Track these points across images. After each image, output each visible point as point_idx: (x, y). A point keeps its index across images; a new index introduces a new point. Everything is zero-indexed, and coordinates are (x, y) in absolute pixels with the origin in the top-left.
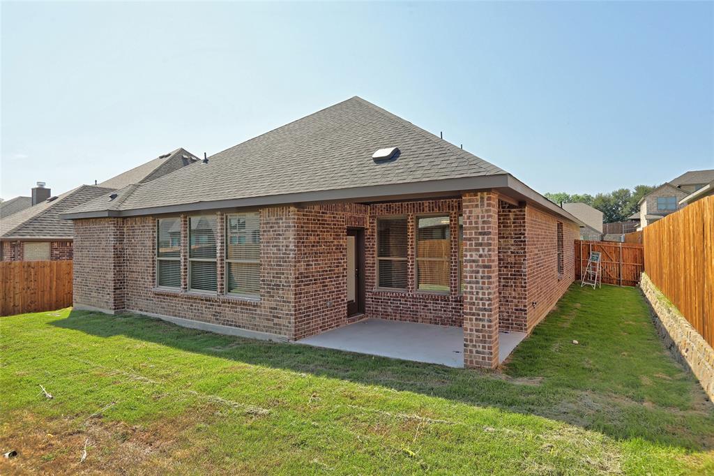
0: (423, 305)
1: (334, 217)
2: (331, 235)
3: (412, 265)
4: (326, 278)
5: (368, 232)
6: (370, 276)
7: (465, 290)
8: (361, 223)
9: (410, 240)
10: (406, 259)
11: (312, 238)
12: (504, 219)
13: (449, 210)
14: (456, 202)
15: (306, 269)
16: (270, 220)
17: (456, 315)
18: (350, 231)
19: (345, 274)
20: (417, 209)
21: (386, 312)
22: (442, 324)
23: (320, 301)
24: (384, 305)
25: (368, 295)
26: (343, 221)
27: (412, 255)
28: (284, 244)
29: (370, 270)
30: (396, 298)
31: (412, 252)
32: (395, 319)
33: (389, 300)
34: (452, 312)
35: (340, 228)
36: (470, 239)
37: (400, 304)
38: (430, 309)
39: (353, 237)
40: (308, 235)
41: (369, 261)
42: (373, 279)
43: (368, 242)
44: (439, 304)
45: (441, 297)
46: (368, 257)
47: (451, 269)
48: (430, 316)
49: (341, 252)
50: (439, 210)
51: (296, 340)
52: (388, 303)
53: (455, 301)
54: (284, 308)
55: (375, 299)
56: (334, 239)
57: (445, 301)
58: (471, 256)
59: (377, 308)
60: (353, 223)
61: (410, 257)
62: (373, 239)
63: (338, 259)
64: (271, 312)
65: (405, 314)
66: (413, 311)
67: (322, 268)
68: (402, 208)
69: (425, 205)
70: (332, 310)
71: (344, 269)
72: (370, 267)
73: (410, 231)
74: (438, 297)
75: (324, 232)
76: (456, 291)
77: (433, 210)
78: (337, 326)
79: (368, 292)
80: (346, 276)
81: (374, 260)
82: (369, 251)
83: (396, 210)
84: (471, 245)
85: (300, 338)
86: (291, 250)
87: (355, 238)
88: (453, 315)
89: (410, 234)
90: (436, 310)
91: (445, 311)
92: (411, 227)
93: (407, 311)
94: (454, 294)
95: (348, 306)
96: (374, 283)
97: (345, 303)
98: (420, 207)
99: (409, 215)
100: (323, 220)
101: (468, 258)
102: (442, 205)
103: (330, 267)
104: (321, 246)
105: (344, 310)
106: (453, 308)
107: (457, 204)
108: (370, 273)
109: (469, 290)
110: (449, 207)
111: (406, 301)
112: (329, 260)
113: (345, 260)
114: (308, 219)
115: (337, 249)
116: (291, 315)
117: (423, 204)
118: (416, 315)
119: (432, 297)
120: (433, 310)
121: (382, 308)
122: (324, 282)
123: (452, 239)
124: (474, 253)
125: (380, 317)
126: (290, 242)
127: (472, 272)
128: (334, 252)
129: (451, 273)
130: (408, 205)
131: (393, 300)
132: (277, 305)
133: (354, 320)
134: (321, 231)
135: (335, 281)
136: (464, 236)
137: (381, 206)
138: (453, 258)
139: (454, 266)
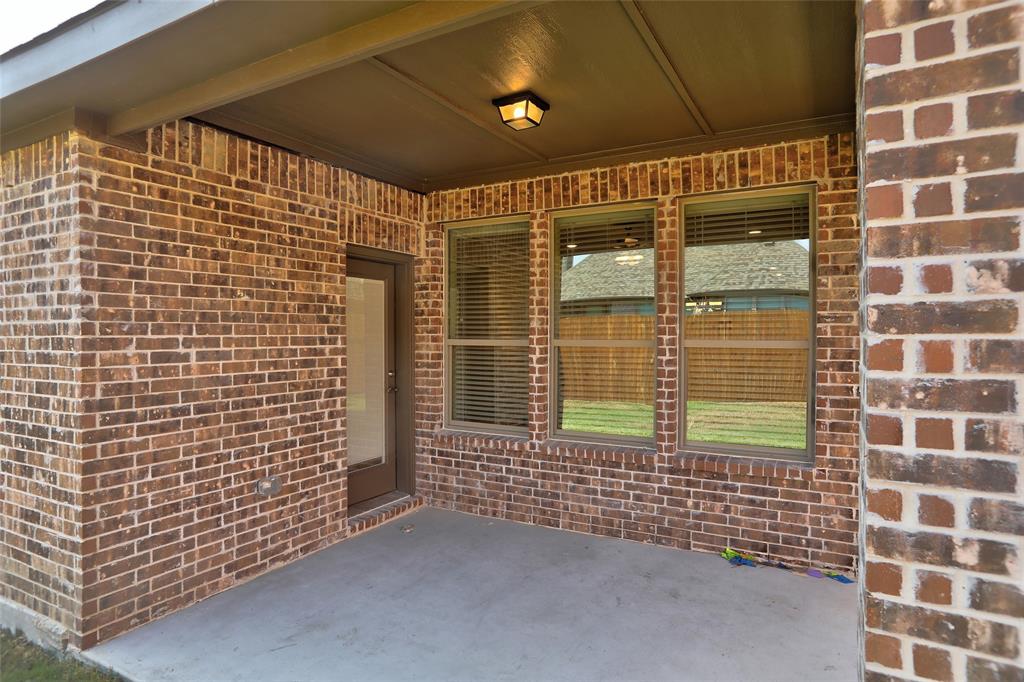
0: (573, 479)
1: (292, 207)
2: (278, 262)
3: (541, 361)
4: (259, 403)
5: (424, 271)
6: (426, 391)
7: (876, 521)
8: (400, 241)
9: (537, 289)
10: (523, 343)
11: (188, 264)
12: (837, 210)
13: (655, 191)
14: (676, 165)
15: (154, 372)
16: (21, 192)
17: (672, 513)
18: (358, 262)
19: (338, 386)
20: (557, 196)
21: (469, 492)
22: (629, 536)
23: (227, 481)
24: (465, 474)
25: (422, 442)
26: (331, 226)
27: (544, 332)
28: (55, 278)
29: (426, 374)
30: (497, 455)
31: (543, 322)
32: (494, 514)
33: (478, 458)
34: (661, 501)
35: (321, 246)
36: (925, 162)
37: (509, 471)
38: (595, 492)
39: (382, 282)
40: (163, 249)
41: (426, 348)
42: (434, 400)
43: (423, 296)
44: (621, 476)
45: (628, 457)
46: (422, 339)
47: (661, 373)
48: (595, 511)
49: (325, 320)
50: (624, 193)
51: (88, 643)
52: (473, 467)
53: (671, 471)
54: (56, 520)
55: (441, 453)
56: (292, 275)
57: (641, 468)
58: (939, 279)
59: (445, 480)
60: (371, 238)
61: (535, 337)
62: (435, 287)
63: (308, 341)
64: (24, 529)
65: (523, 500)
66: (544, 494)
67: (237, 367)
68: (514, 194)
69: (582, 182)
70: (284, 502)
71: (336, 372)
72: (428, 366)
73: (538, 260)
74: (618, 456)
75: (250, 248)
76: (672, 438)
77: (605, 196)
78: (305, 550)
79: (423, 434)
80: (342, 393)
81: (437, 348)
82: (426, 321)
83: (497, 204)
84: (935, 200)
85: (110, 634)
86: (72, 300)
87: (388, 289)
88: (663, 511)
89: (537, 270)
90: (612, 494)
91: (638, 498)
92: (538, 251)
93: (528, 492)
94: (669, 449)
95: (349, 483)
96: (438, 409)
97: (339, 475)
98: (565, 189)
99: (534, 216)
100: (242, 209)
101: (912, 293)
102: (634, 179)
103: (275, 365)
104: (233, 293)
105: (333, 497)
106: (663, 491)
107: (678, 174)
108: (429, 383)
109: (910, 522)
110: (654, 183)
111: (523, 464)
112: (272, 342)
113: (339, 345)
114: (164, 194)
115: (304, 308)
116: (74, 547)
117: (575, 180)
118: (552, 505)
119: (599, 454)
120: (604, 493)
121: (458, 482)
122: (244, 416)
123: (664, 281)
124: (961, 264)
125: (452, 506)
126: (70, 269)
127: (948, 395)
128: (293, 319)
129: (660, 384)
130: (530, 186)
131: (489, 459)
132: (39, 505)
133: (371, 521)
134: (234, 245)
135: (294, 409)
136: (873, 147)
137: (458, 196)
138: (666, 337)
139: (670, 362)
